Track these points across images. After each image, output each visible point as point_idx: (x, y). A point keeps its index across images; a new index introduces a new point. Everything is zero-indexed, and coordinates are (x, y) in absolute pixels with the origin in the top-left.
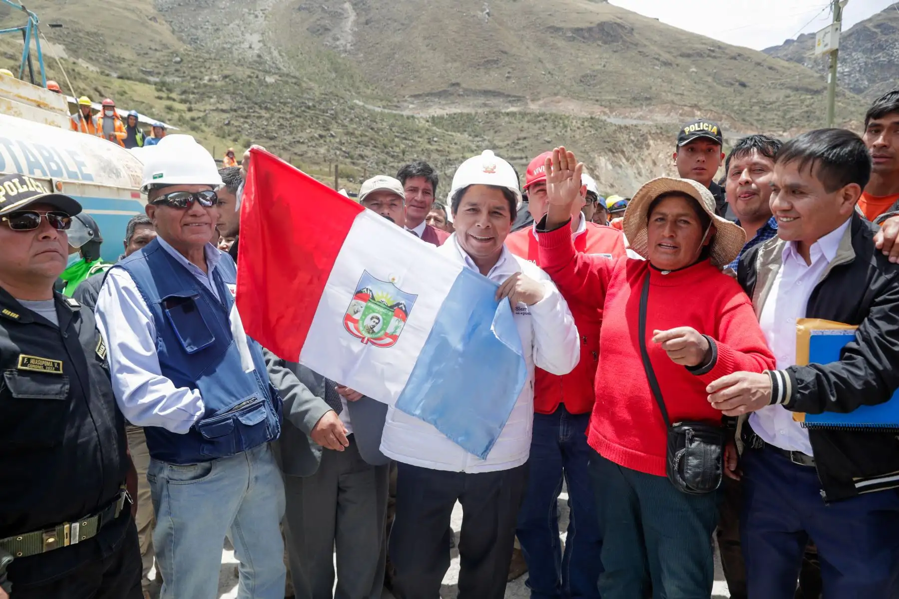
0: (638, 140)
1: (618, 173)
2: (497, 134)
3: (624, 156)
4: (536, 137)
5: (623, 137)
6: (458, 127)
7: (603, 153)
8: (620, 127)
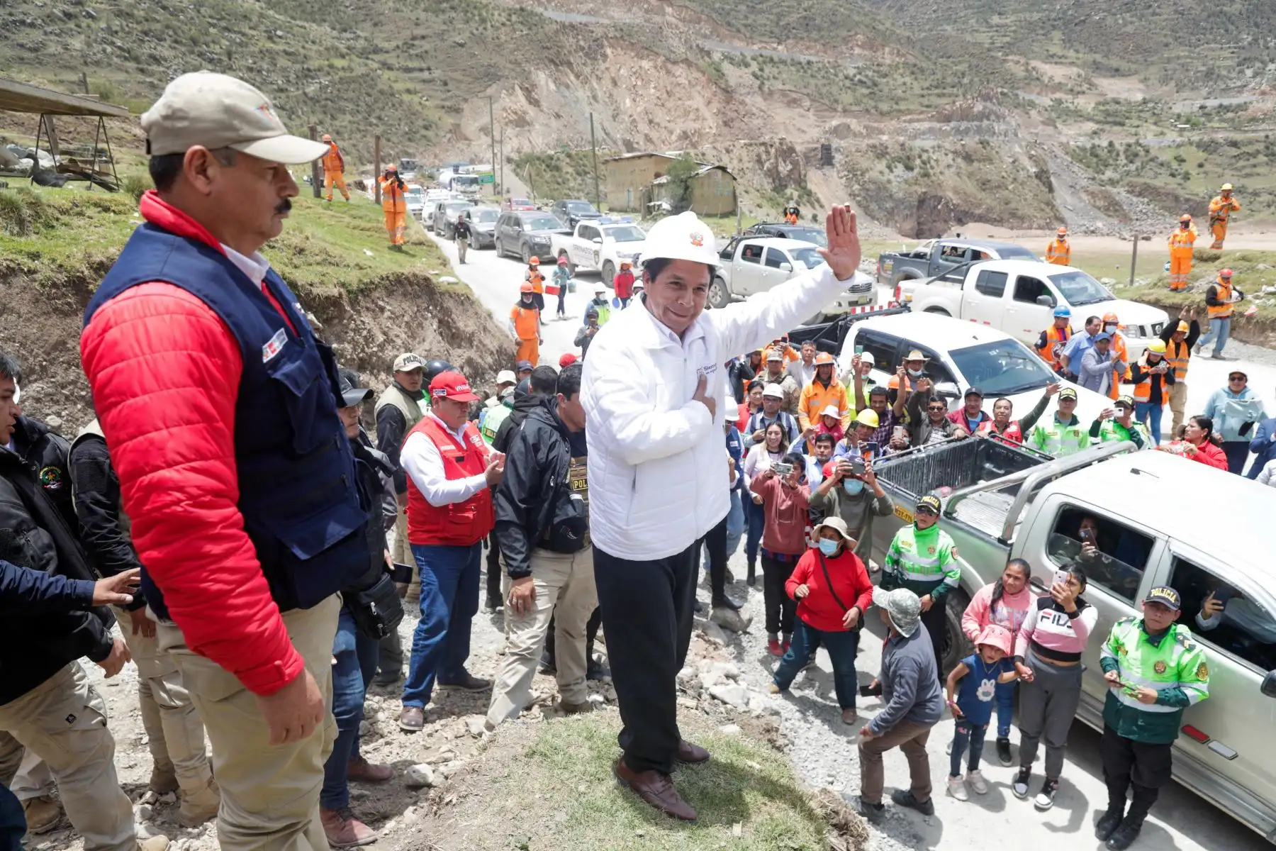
0: (590, 47)
1: (564, 97)
2: (377, 29)
3: (572, 71)
4: (441, 35)
5: (569, 41)
6: (312, 13)
7: (541, 66)
8: (564, 26)
